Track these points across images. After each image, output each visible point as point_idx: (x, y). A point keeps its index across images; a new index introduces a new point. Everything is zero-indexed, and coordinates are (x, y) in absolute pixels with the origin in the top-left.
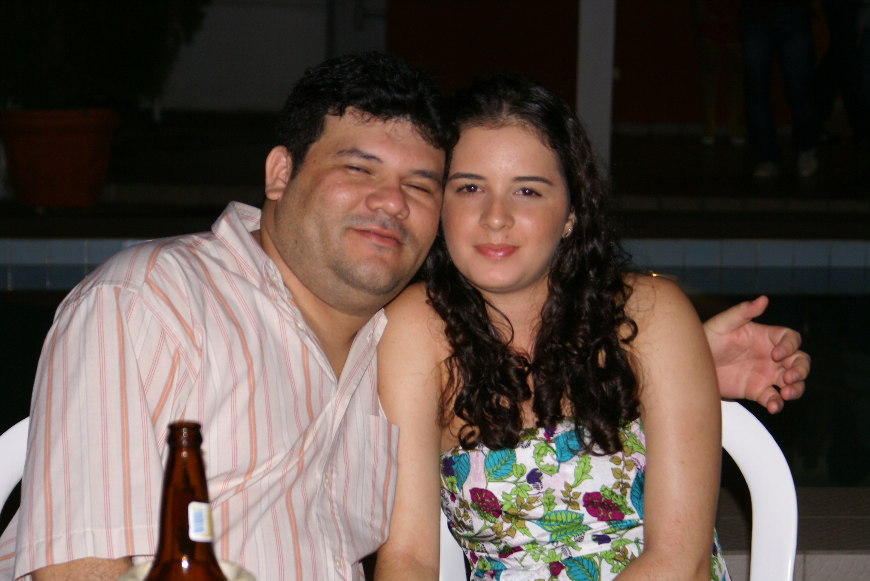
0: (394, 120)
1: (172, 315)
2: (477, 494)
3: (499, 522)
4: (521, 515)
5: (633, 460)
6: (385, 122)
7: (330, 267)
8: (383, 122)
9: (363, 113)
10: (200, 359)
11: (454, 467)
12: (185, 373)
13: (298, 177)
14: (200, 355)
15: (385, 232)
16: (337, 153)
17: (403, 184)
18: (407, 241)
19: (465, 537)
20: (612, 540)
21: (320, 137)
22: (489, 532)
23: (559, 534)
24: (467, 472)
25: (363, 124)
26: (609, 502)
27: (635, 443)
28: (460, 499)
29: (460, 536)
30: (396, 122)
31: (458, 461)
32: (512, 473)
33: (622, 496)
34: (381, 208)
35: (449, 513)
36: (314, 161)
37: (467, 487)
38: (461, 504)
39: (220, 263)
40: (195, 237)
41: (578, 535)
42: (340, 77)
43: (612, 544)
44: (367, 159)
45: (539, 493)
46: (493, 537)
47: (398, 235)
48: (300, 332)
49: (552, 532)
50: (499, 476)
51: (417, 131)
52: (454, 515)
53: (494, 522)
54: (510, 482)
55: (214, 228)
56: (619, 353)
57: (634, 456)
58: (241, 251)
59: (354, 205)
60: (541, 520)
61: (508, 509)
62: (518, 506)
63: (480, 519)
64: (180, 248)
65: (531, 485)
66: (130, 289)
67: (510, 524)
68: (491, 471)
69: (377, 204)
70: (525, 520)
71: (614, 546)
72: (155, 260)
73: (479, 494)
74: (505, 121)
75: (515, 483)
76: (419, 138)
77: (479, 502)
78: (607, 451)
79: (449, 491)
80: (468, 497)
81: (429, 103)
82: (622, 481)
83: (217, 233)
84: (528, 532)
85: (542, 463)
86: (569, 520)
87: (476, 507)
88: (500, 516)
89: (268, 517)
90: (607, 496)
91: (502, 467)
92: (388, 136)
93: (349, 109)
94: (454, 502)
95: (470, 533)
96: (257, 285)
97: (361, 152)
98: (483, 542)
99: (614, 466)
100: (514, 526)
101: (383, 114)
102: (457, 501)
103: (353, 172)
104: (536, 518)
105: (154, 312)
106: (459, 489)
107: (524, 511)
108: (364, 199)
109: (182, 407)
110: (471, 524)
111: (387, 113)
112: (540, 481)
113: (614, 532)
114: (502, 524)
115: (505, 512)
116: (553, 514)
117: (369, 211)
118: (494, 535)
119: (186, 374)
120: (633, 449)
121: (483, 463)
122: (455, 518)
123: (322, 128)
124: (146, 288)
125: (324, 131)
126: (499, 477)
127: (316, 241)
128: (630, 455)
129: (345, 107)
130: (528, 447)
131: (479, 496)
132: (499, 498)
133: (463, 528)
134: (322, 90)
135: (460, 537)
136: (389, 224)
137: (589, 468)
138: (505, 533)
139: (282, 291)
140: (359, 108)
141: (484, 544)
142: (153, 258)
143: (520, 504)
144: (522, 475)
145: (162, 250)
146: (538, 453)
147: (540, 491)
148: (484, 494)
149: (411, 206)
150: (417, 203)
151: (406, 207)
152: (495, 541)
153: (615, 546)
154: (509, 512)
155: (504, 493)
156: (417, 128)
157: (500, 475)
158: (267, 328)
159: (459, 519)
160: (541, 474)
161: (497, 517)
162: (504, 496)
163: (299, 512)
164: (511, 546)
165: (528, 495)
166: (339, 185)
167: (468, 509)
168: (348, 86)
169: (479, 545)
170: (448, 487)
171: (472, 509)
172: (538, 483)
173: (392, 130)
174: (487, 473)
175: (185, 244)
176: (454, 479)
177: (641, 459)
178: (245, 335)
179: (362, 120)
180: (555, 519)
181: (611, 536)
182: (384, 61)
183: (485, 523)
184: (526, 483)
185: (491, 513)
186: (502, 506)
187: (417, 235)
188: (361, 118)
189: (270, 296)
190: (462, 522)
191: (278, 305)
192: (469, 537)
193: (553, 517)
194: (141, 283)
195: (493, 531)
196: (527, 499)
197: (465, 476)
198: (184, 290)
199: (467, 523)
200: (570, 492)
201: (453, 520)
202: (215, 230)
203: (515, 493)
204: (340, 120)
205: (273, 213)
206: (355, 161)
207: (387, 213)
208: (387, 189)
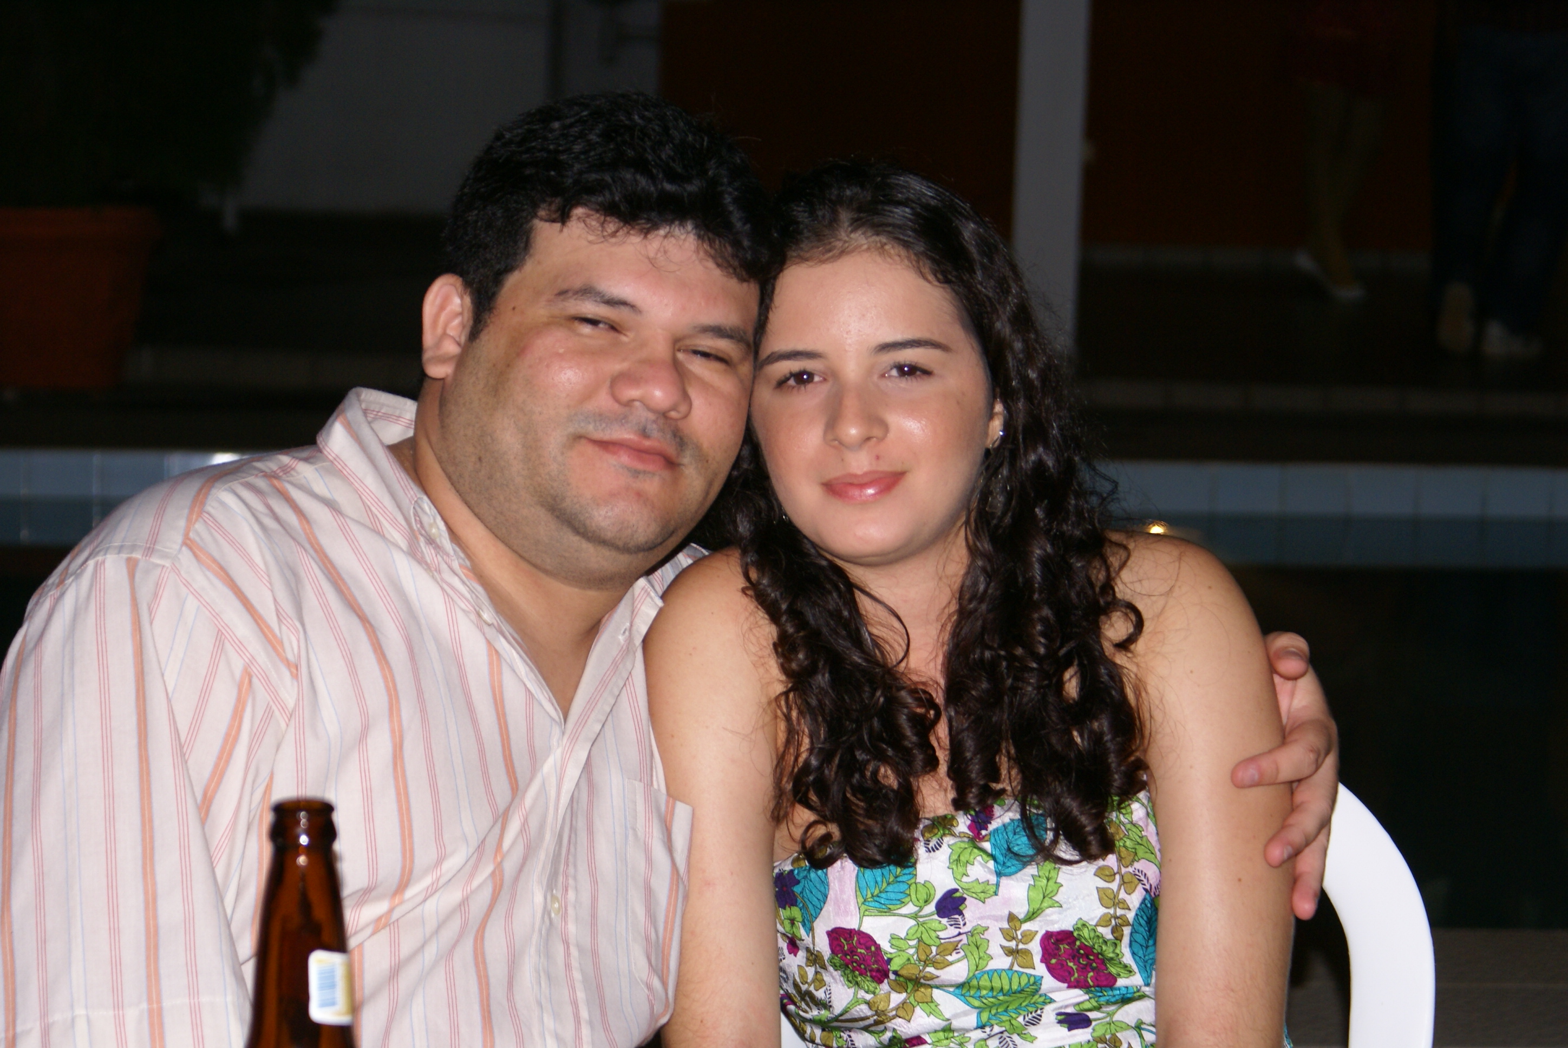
0: (662, 232)
1: (237, 604)
2: (842, 940)
3: (882, 992)
4: (925, 978)
5: (1137, 873)
6: (645, 237)
7: (542, 506)
8: (642, 236)
9: (605, 221)
10: (296, 683)
11: (797, 889)
12: (268, 711)
13: (484, 337)
14: (296, 676)
15: (647, 443)
16: (556, 295)
17: (679, 350)
18: (686, 459)
19: (813, 1022)
20: (1094, 1023)
21: (523, 260)
22: (864, 1010)
23: (993, 1012)
24: (822, 899)
25: (606, 240)
26: (1089, 950)
27: (1140, 842)
28: (808, 950)
29: (805, 1020)
30: (665, 237)
31: (805, 877)
32: (908, 899)
33: (1116, 941)
34: (637, 400)
35: (785, 976)
36: (514, 309)
37: (822, 927)
38: (811, 958)
39: (331, 504)
40: (285, 459)
41: (1031, 1013)
42: (560, 148)
43: (1094, 1030)
44: (612, 306)
45: (960, 934)
46: (871, 1021)
47: (671, 450)
48: (486, 629)
49: (980, 1010)
50: (884, 904)
51: (706, 252)
52: (795, 981)
53: (874, 993)
54: (905, 916)
55: (321, 439)
56: (1106, 669)
57: (1137, 865)
58: (370, 481)
59: (588, 394)
60: (962, 988)
61: (902, 968)
62: (920, 960)
63: (846, 987)
64: (251, 479)
65: (944, 921)
66: (156, 560)
67: (904, 995)
68: (869, 895)
69: (633, 393)
70: (931, 987)
71: (1096, 1034)
72: (203, 504)
73: (845, 940)
74: (847, 245)
75: (915, 916)
76: (711, 264)
77: (845, 954)
78: (1087, 855)
79: (783, 935)
80: (823, 945)
81: (728, 199)
82: (1115, 912)
83: (326, 448)
84: (937, 1011)
85: (965, 879)
86: (1015, 987)
87: (838, 965)
88: (886, 981)
89: (438, 982)
90: (1085, 939)
91: (890, 888)
92: (652, 262)
93: (579, 211)
94: (795, 955)
95: (824, 1014)
96: (403, 544)
97: (600, 293)
98: (850, 1030)
99: (1102, 884)
100: (912, 999)
101: (643, 221)
102: (802, 954)
103: (587, 329)
104: (953, 983)
105: (201, 600)
106: (805, 930)
107: (930, 969)
108: (608, 383)
109: (264, 774)
110: (828, 996)
111: (649, 220)
112: (961, 913)
113: (1098, 1008)
114: (888, 995)
115: (895, 973)
116: (986, 976)
117: (616, 406)
118: (873, 1016)
119: (269, 714)
120: (1136, 854)
121: (854, 879)
122: (796, 985)
123: (527, 246)
124: (186, 557)
125: (532, 251)
126: (884, 907)
127: (515, 458)
128: (1131, 864)
129: (570, 210)
130: (938, 849)
131: (845, 942)
132: (885, 945)
133: (811, 1004)
134: (528, 172)
135: (804, 1022)
136: (653, 430)
137: (1056, 886)
138: (894, 1013)
139: (448, 555)
140: (597, 211)
141: (852, 1034)
142: (199, 502)
143: (923, 958)
144: (927, 902)
145: (217, 485)
146: (958, 860)
147: (961, 931)
148: (855, 939)
149: (693, 393)
150: (705, 386)
151: (686, 396)
152: (872, 1029)
153: (1099, 1033)
154: (903, 972)
155: (893, 937)
156: (706, 246)
157: (887, 902)
158: (423, 621)
159: (804, 987)
160: (963, 900)
161: (880, 981)
162: (894, 942)
163: (497, 971)
164: (904, 1037)
165: (938, 937)
166: (561, 356)
167: (824, 967)
168: (577, 167)
169: (841, 1037)
170: (784, 928)
171: (831, 969)
172: (956, 916)
173: (658, 250)
174: (861, 900)
175: (262, 471)
176: (795, 912)
177: (1151, 872)
178: (380, 636)
179: (602, 231)
180: (988, 984)
181: (1092, 1015)
182: (642, 117)
183: (855, 994)
184: (936, 917)
185: (869, 974)
186: (890, 960)
187: (705, 445)
188: (600, 229)
189: (426, 563)
190: (809, 993)
191: (442, 580)
192: (825, 1022)
193: (985, 982)
194: (177, 547)
195: (870, 1008)
196: (938, 947)
197: (819, 906)
198: (258, 559)
199: (820, 994)
200: (1016, 930)
201: (792, 990)
202: (323, 443)
203: (915, 937)
204: (561, 231)
205: (437, 403)
206: (590, 308)
207: (649, 408)
208: (649, 362)
